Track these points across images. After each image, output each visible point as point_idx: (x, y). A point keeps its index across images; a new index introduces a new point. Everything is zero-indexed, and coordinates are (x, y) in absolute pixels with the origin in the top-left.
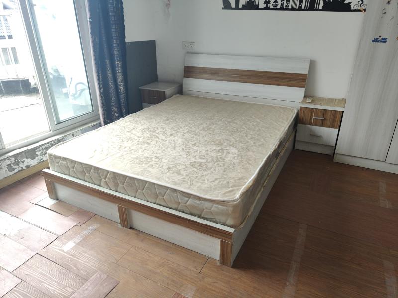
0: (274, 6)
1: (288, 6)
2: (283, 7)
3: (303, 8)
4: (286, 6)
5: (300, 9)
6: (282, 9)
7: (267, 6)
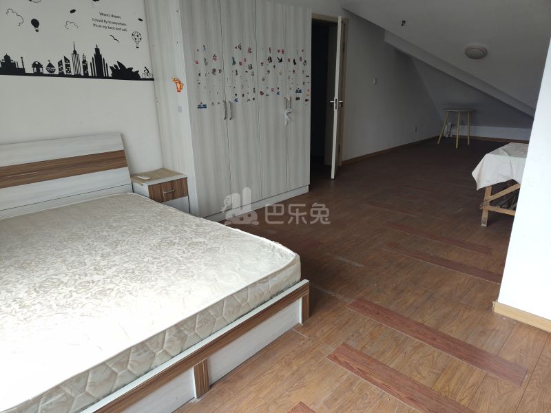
0: (49, 71)
1: (70, 72)
2: (63, 72)
3: (90, 74)
4: (67, 72)
5: (86, 76)
6: (61, 75)
7: (38, 70)
